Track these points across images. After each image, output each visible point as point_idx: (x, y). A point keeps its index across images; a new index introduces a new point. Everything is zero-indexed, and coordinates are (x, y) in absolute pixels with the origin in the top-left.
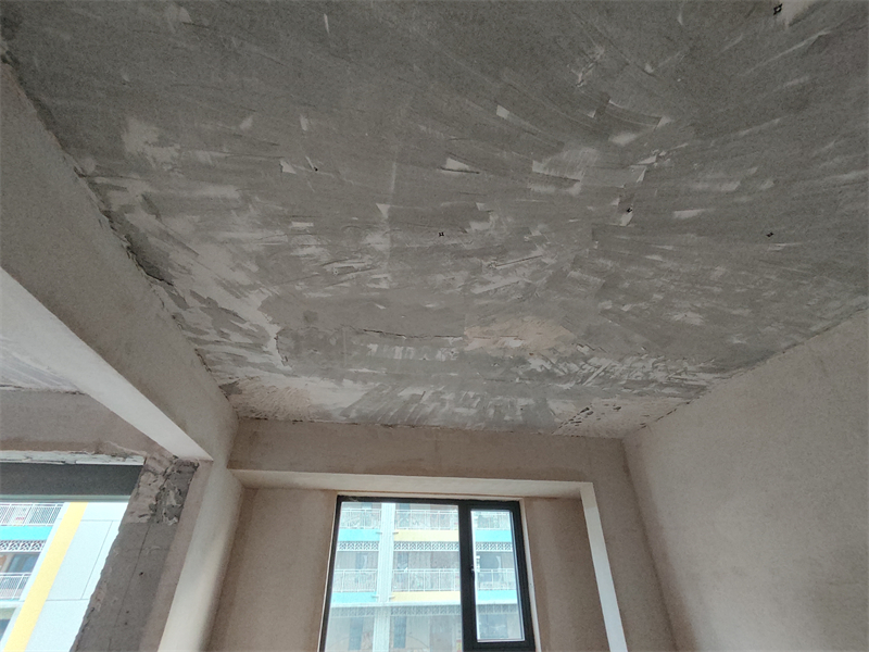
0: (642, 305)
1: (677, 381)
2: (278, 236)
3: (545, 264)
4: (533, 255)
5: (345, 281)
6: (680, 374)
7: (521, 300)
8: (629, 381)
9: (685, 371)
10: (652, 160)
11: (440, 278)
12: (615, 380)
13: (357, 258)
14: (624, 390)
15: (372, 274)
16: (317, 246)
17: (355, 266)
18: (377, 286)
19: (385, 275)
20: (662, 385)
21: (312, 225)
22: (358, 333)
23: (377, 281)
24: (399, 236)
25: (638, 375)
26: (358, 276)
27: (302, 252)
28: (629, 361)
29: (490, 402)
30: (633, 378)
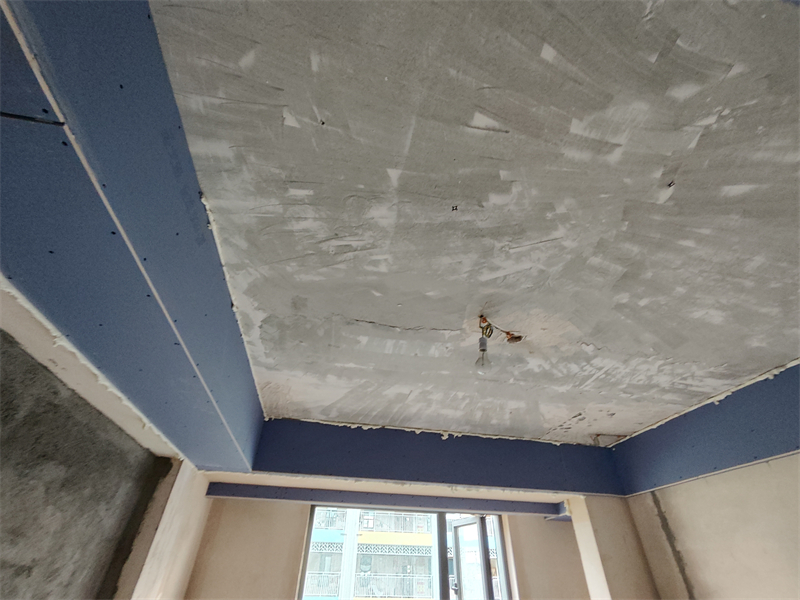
0: (662, 299)
1: (681, 387)
2: (272, 206)
3: (565, 248)
4: (552, 237)
5: (341, 262)
6: (685, 379)
7: (531, 290)
8: (629, 385)
9: (693, 376)
10: (712, 120)
11: (446, 261)
12: (617, 384)
13: (356, 234)
14: (624, 395)
15: (371, 255)
16: (315, 219)
17: (354, 244)
18: (375, 269)
19: (385, 257)
20: (664, 391)
21: (311, 192)
22: (348, 323)
23: (376, 263)
24: (408, 209)
25: (641, 379)
26: (355, 257)
27: (297, 226)
28: (634, 362)
29: (479, 404)
30: (634, 382)
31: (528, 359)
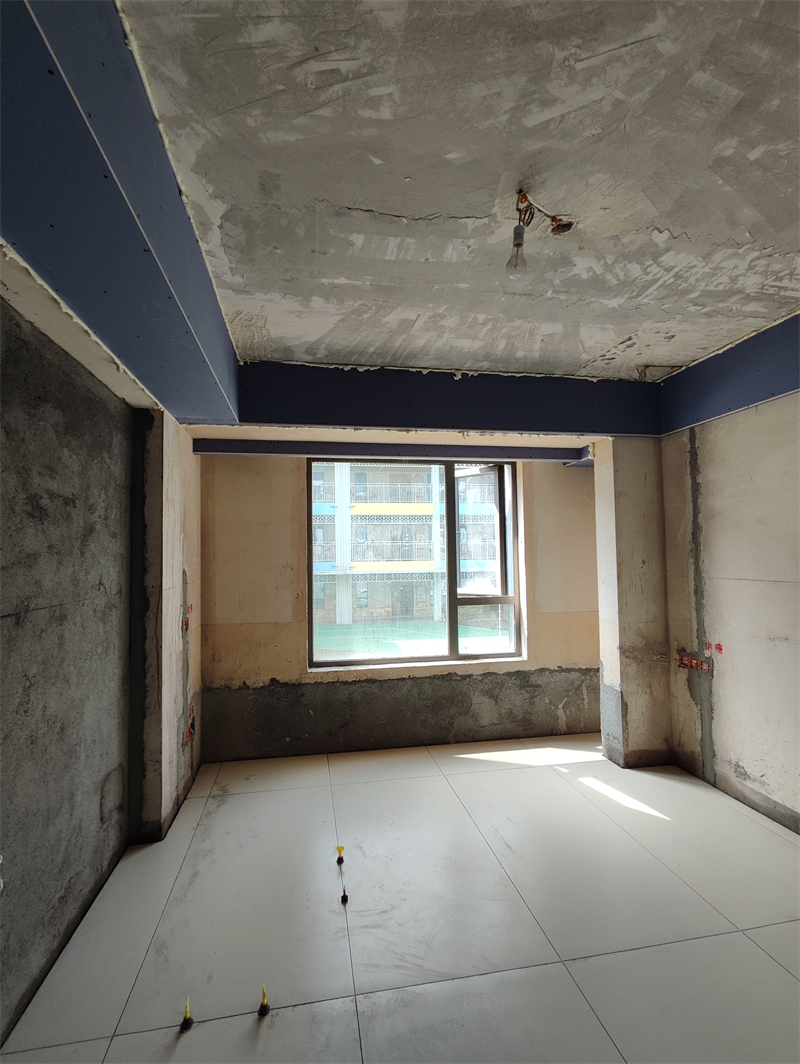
0: (783, 147)
1: (772, 291)
5: (324, 104)
6: (780, 279)
7: (597, 139)
8: (703, 293)
9: (792, 274)
12: (687, 291)
13: (346, 47)
14: (692, 309)
15: (369, 87)
16: (284, 18)
17: (345, 67)
18: (373, 114)
19: (389, 89)
20: (749, 299)
22: (338, 214)
23: (374, 103)
25: (722, 281)
26: (346, 93)
27: (257, 35)
28: (717, 257)
29: (504, 330)
30: (712, 288)
31: (577, 260)
